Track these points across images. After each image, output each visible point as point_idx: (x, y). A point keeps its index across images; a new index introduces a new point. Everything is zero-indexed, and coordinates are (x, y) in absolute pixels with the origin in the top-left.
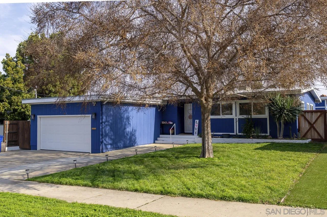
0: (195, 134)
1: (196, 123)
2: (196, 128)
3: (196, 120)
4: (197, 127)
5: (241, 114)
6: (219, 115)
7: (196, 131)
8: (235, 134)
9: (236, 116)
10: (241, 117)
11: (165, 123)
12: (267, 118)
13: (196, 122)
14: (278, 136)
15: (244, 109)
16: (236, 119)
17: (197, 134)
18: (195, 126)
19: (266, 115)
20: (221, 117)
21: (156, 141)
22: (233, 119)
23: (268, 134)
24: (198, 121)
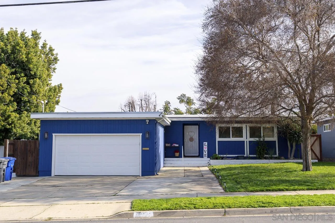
0: (205, 156)
1: (205, 146)
2: (205, 150)
3: (204, 143)
4: (207, 149)
5: (251, 137)
6: (230, 137)
7: (205, 153)
8: (245, 156)
9: (247, 139)
10: (252, 139)
11: (169, 145)
12: (275, 141)
13: (204, 144)
14: (289, 156)
15: (254, 132)
16: (247, 141)
17: (207, 156)
18: (204, 149)
20: (232, 139)
22: (244, 141)
23: (277, 155)
24: (206, 143)
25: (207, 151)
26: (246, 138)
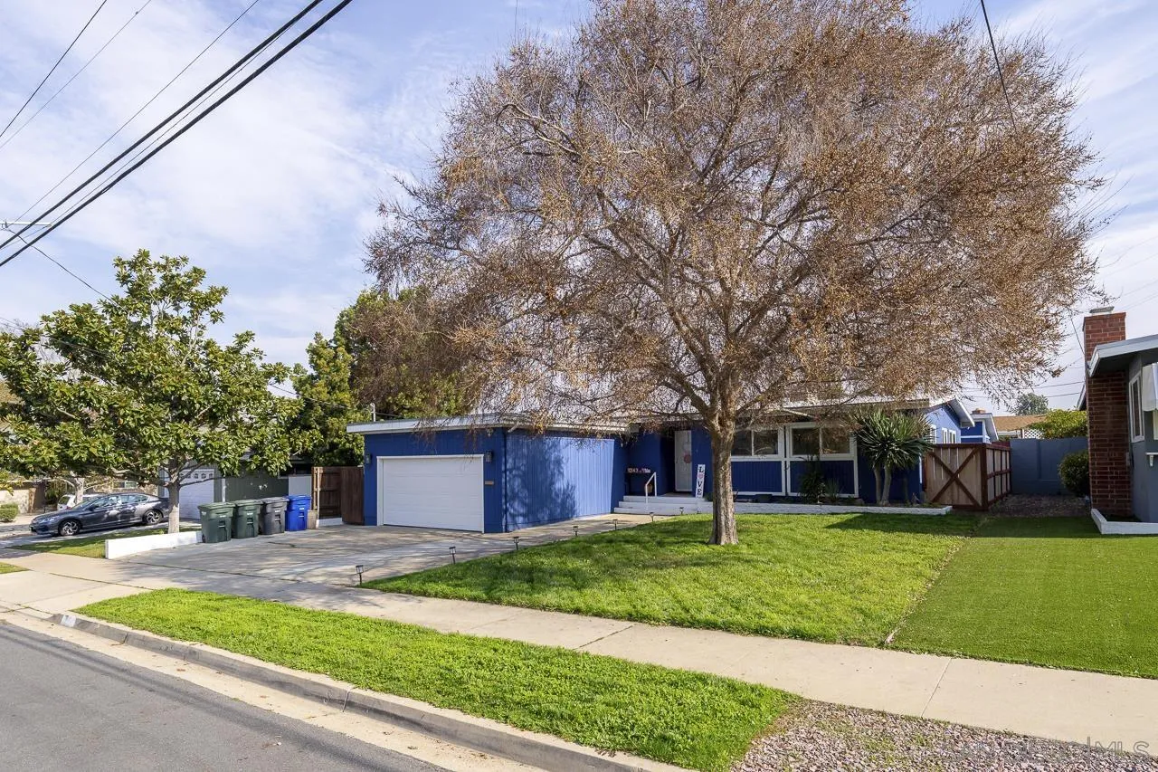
0: (698, 494)
1: (700, 471)
2: (700, 481)
3: (699, 465)
4: (703, 480)
5: (796, 452)
6: (750, 454)
7: (700, 488)
8: (783, 494)
9: (786, 457)
10: (796, 458)
11: (636, 470)
12: (852, 462)
13: (699, 468)
14: (878, 498)
15: (803, 441)
16: (786, 462)
17: (702, 494)
18: (698, 478)
19: (851, 455)
20: (754, 458)
21: (616, 509)
22: (780, 462)
23: (856, 495)
24: (703, 467)
25: (702, 485)
26: (784, 455)
